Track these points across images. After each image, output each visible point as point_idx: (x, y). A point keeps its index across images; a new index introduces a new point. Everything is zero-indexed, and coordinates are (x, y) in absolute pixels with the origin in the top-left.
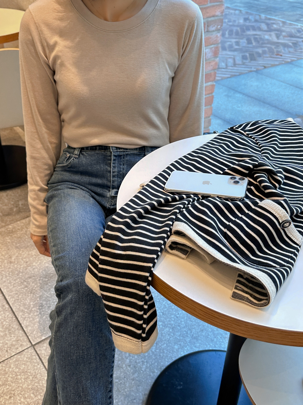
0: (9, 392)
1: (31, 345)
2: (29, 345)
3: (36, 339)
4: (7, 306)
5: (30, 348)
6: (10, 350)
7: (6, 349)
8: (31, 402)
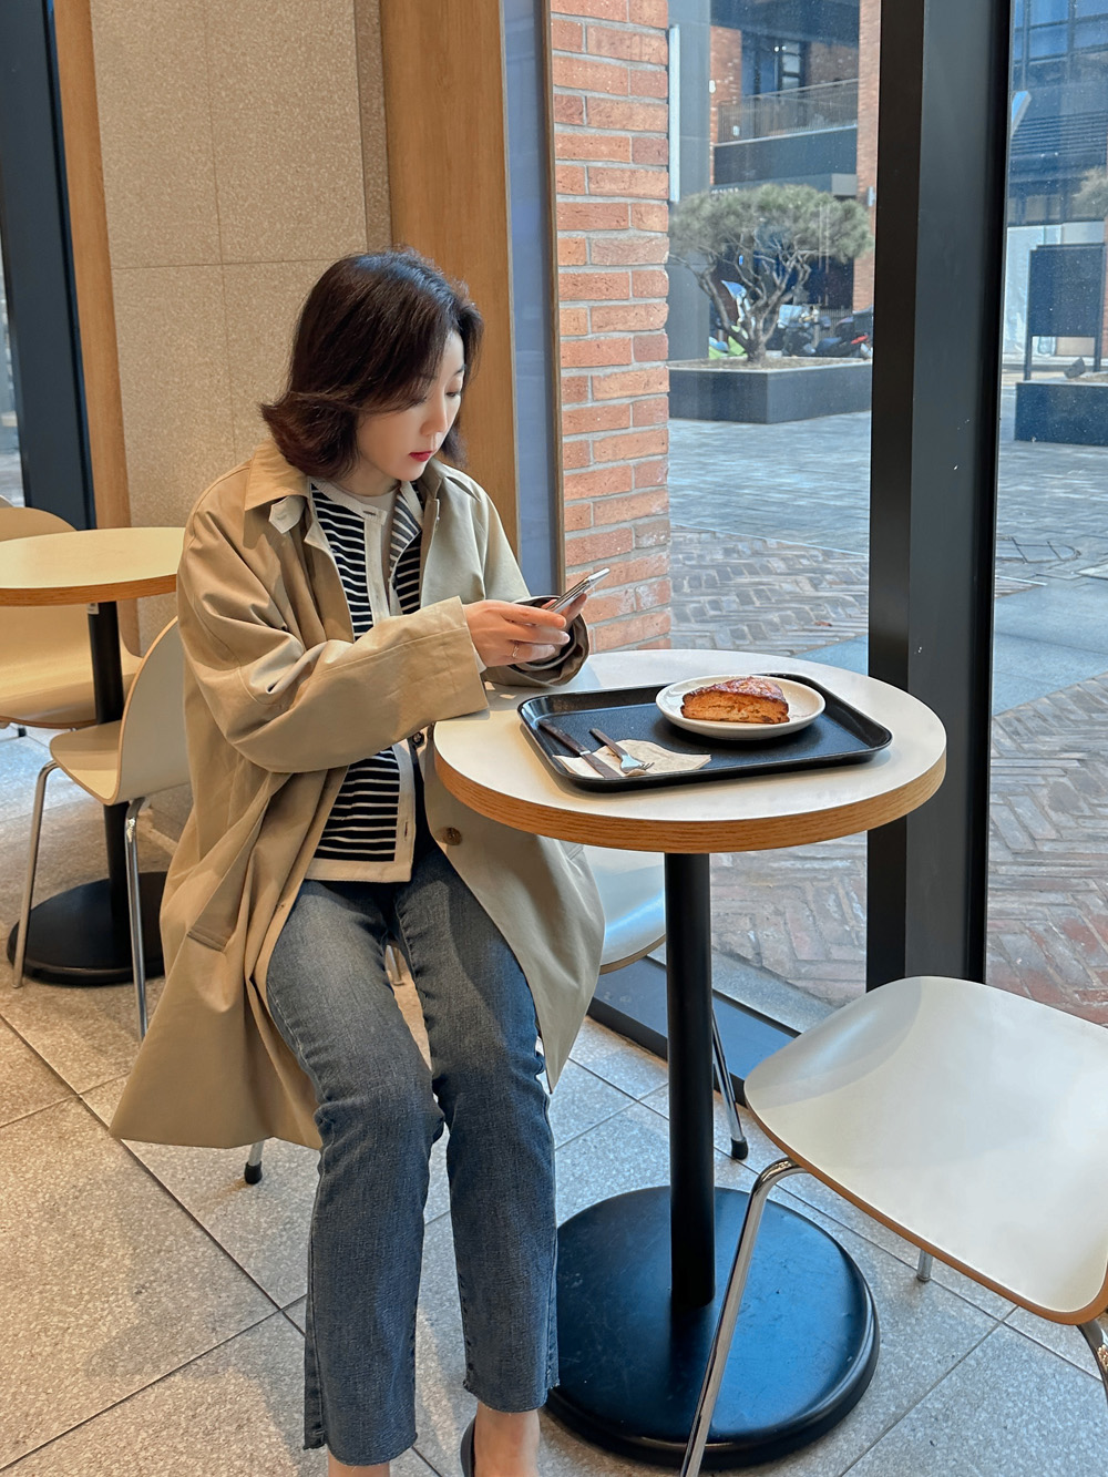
0: (236, 1416)
1: (276, 1310)
2: (271, 1310)
3: (287, 1294)
4: (199, 1233)
5: (273, 1319)
6: (220, 1326)
7: (210, 1325)
8: (297, 1431)
